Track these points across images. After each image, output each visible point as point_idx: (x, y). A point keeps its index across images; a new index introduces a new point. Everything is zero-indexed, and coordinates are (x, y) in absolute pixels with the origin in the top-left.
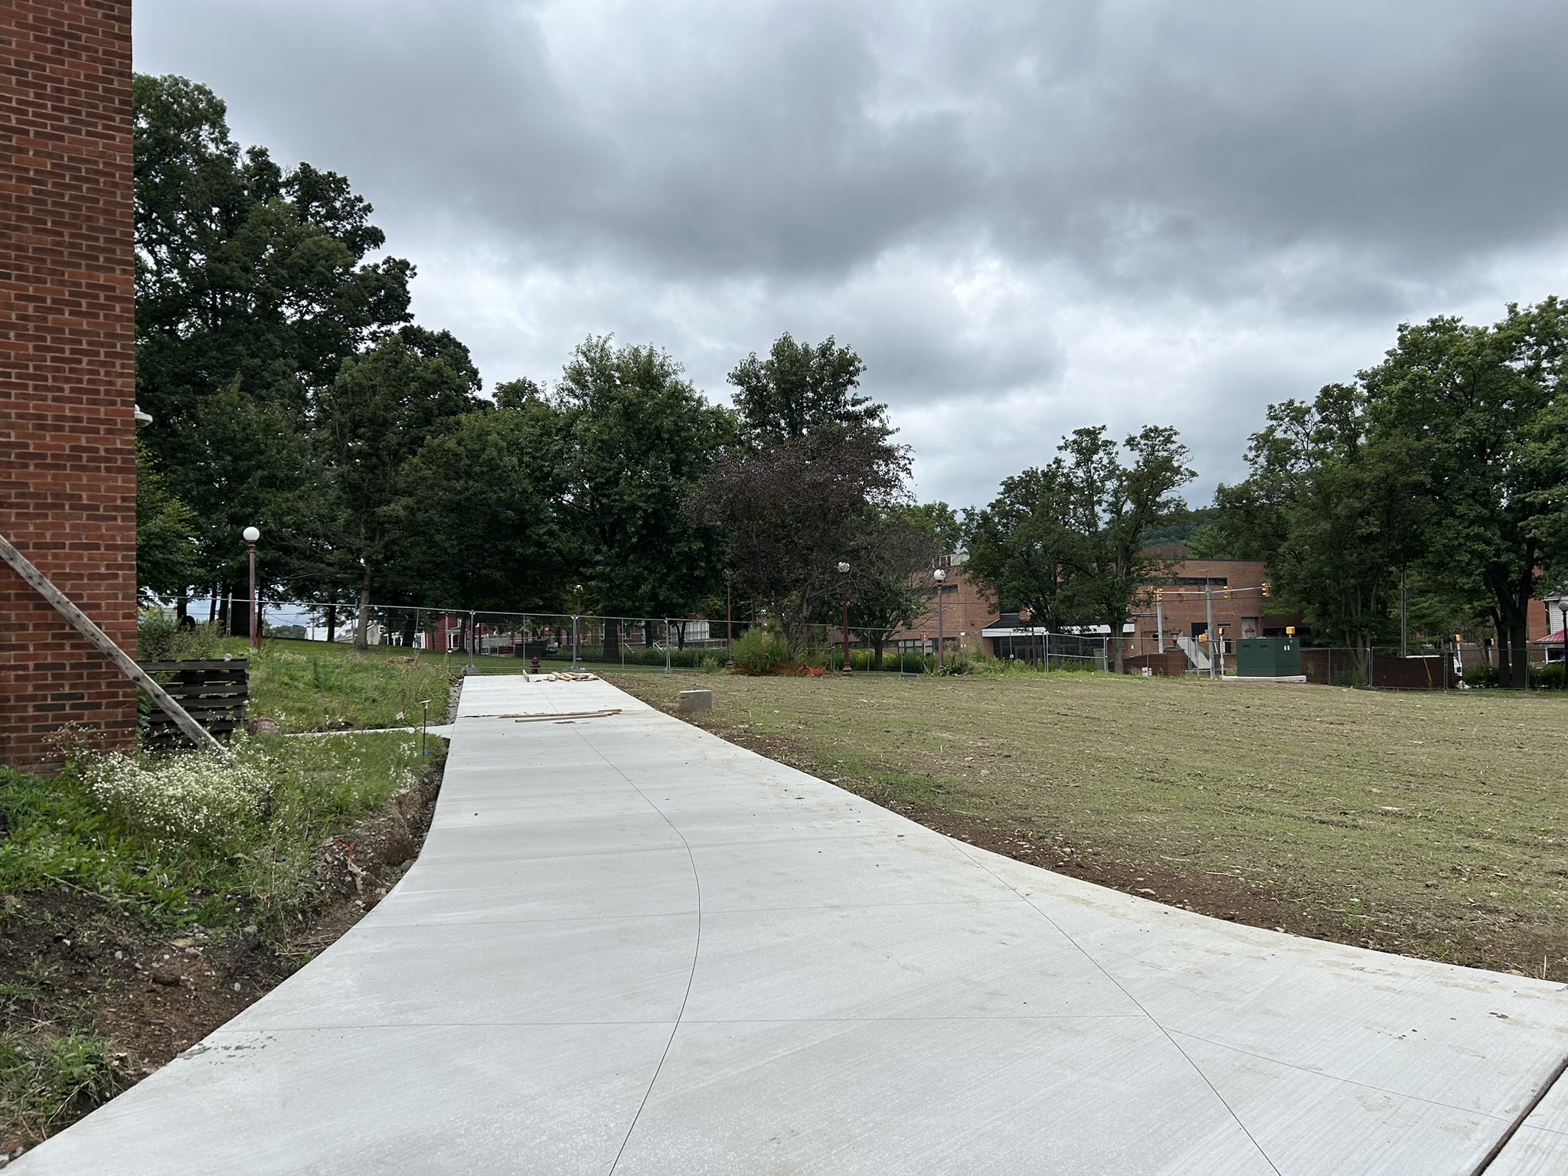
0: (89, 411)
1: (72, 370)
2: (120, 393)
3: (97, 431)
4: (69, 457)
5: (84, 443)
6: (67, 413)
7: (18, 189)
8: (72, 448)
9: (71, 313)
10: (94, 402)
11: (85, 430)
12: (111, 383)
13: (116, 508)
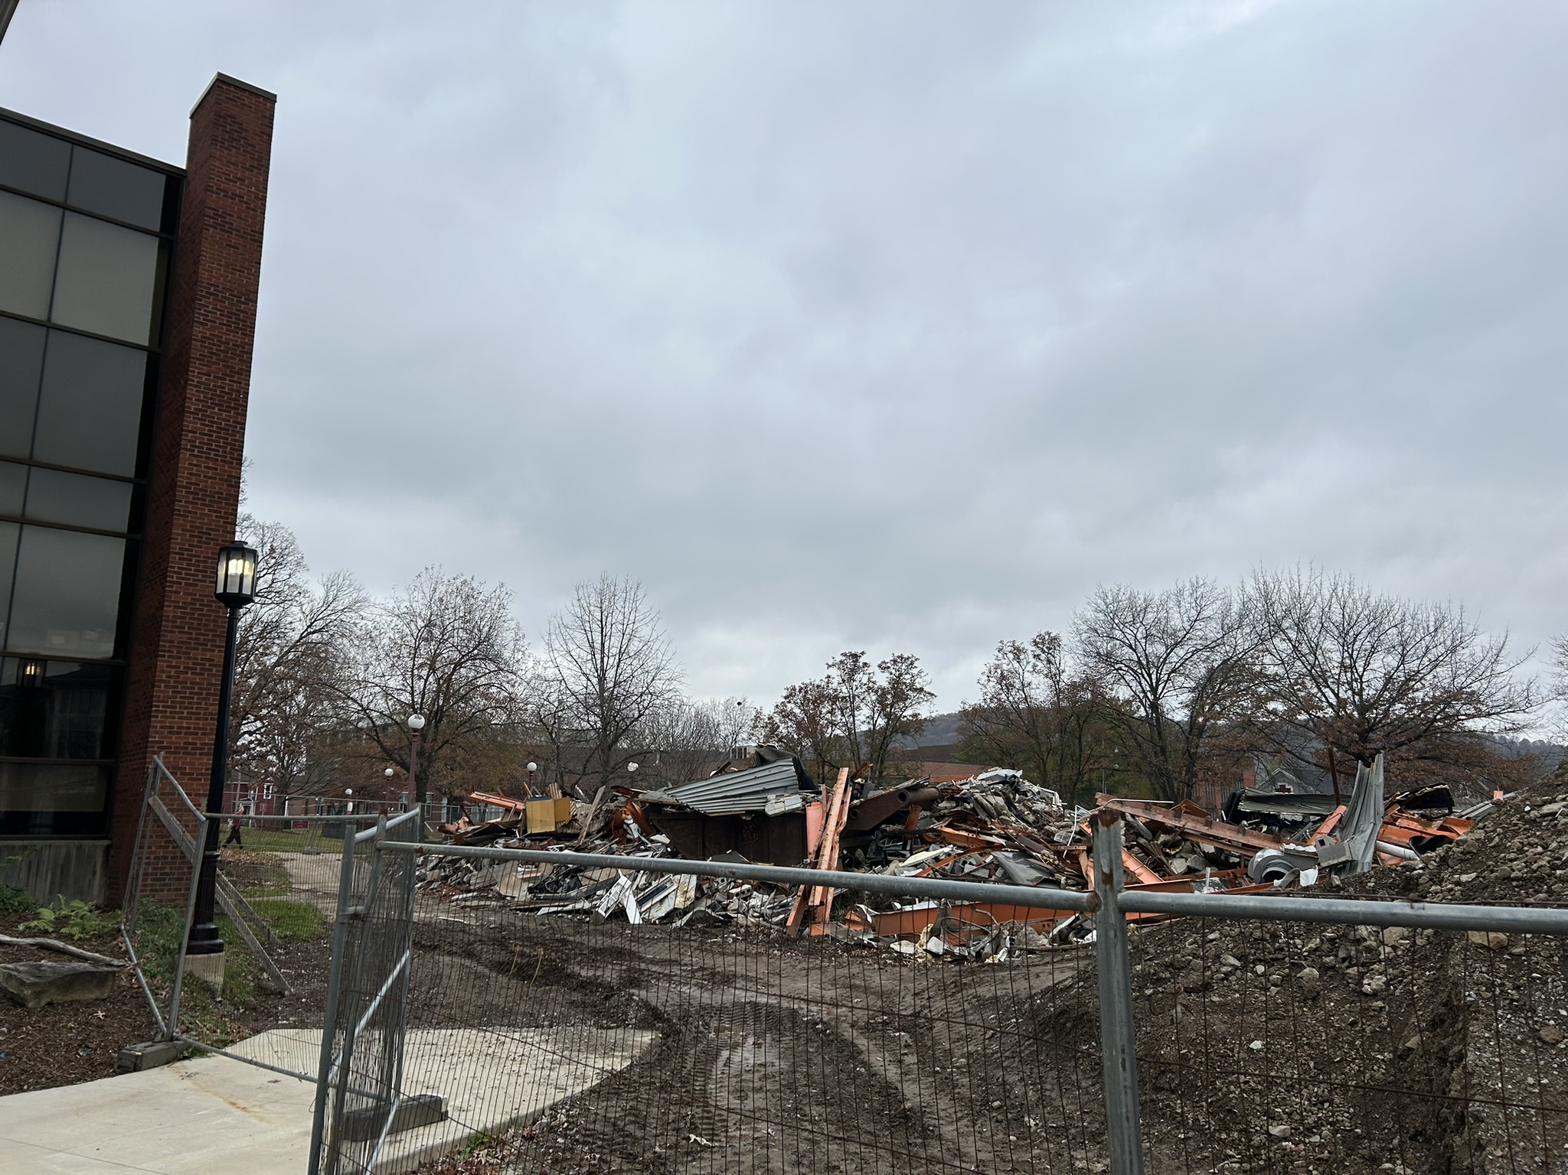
0: (195, 723)
1: (189, 703)
2: (211, 714)
3: (197, 734)
4: (183, 748)
5: (190, 740)
6: (184, 725)
7: (174, 612)
8: (184, 743)
9: (192, 674)
10: (197, 719)
11: (192, 734)
12: (206, 709)
13: (202, 774)
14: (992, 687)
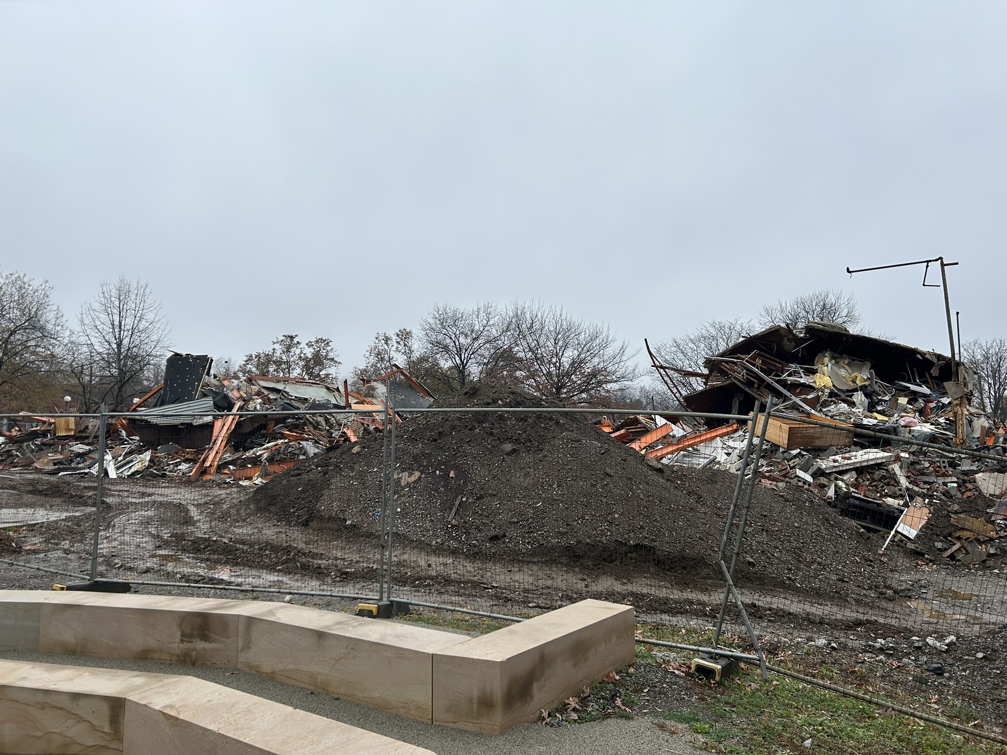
14: (373, 360)
